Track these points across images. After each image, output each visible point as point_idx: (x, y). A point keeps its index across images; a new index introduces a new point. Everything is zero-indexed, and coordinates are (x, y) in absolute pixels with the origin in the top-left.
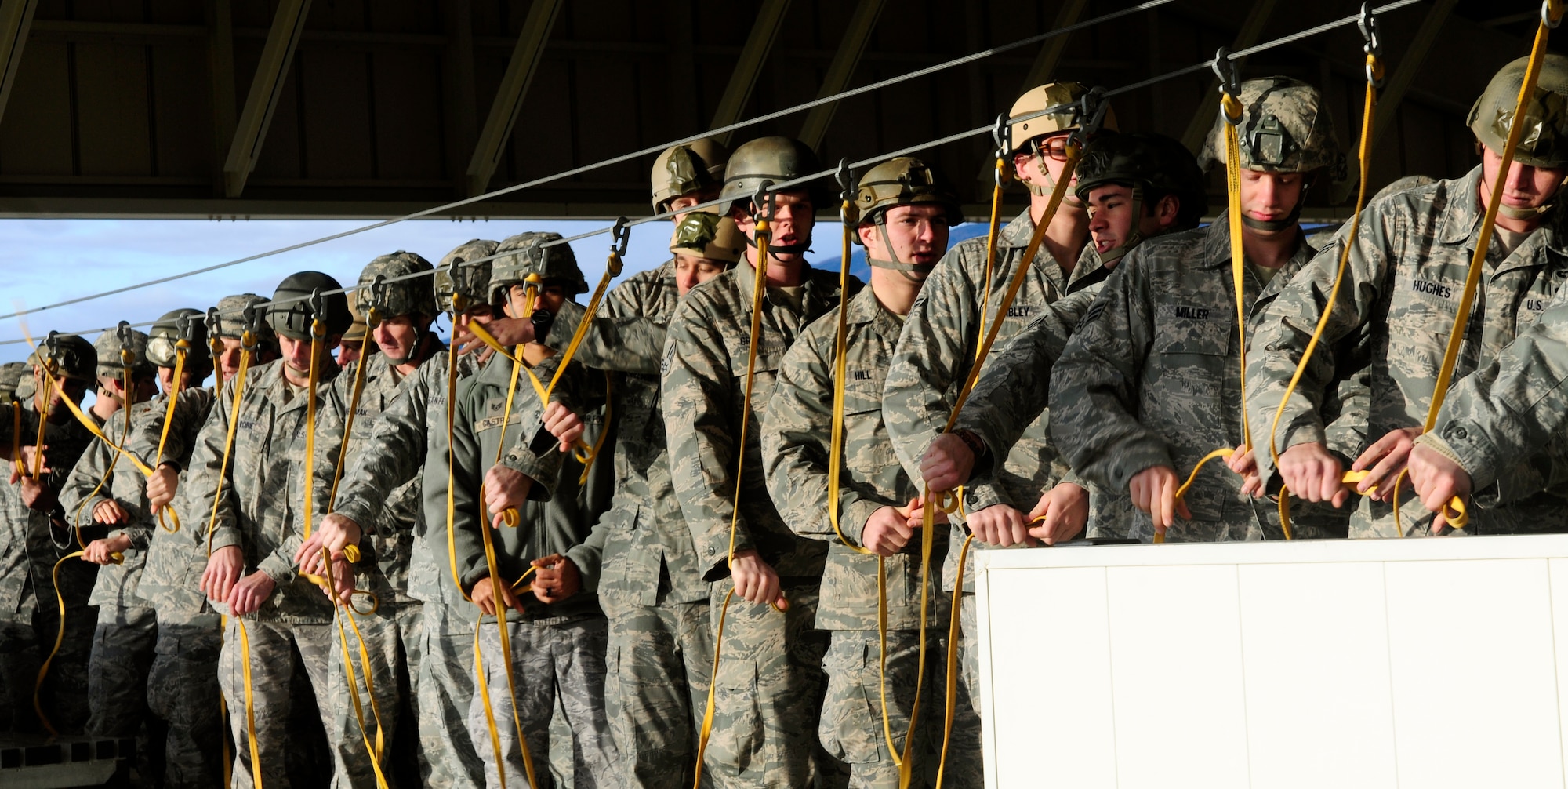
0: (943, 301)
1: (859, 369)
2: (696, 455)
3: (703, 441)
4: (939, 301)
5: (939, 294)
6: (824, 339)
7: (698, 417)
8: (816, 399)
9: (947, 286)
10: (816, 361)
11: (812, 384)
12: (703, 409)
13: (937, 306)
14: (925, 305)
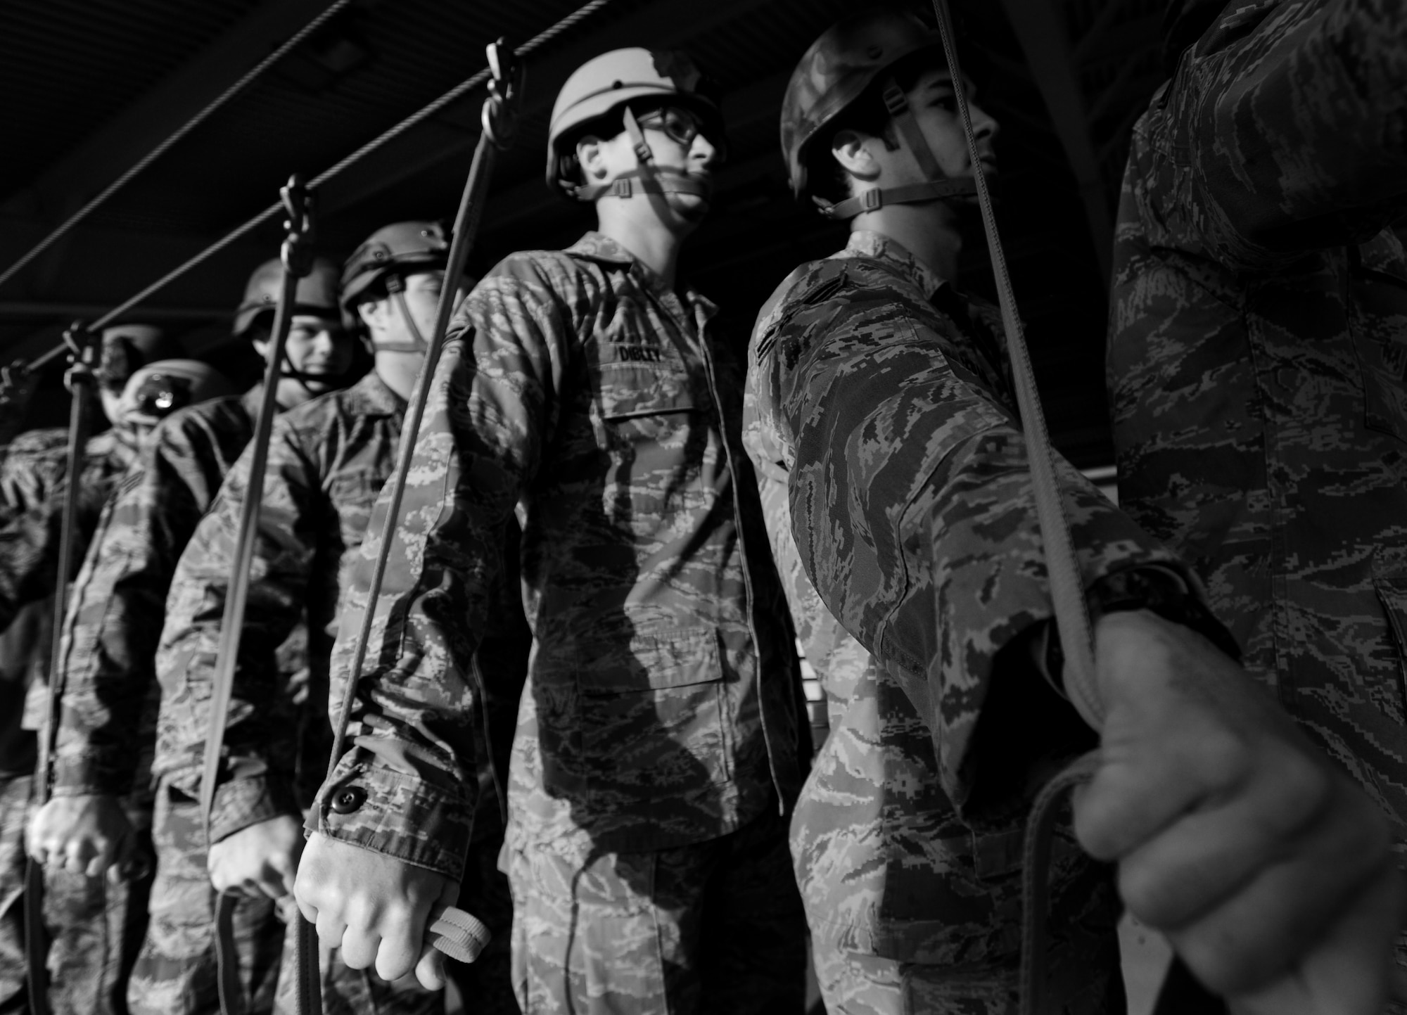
0: (506, 328)
1: (377, 477)
2: (97, 628)
3: (118, 608)
4: (499, 330)
5: (497, 318)
6: (312, 431)
7: (127, 574)
8: (287, 528)
9: (511, 301)
10: (297, 463)
11: (283, 496)
12: (139, 564)
13: (497, 338)
14: (469, 337)
